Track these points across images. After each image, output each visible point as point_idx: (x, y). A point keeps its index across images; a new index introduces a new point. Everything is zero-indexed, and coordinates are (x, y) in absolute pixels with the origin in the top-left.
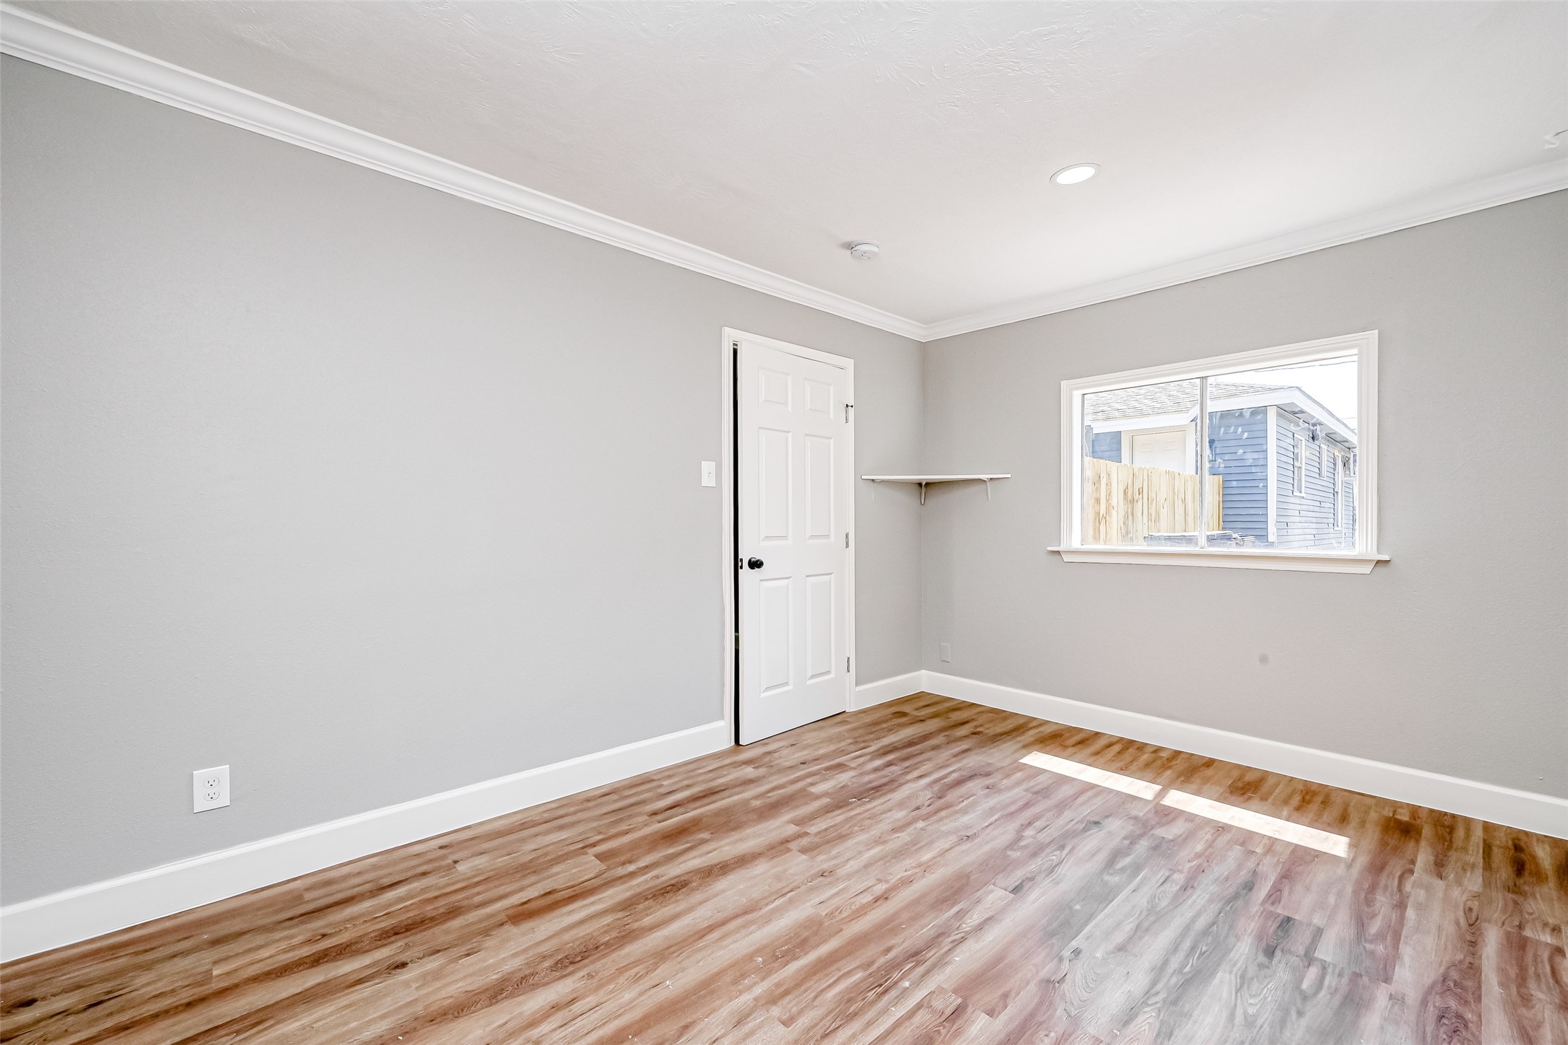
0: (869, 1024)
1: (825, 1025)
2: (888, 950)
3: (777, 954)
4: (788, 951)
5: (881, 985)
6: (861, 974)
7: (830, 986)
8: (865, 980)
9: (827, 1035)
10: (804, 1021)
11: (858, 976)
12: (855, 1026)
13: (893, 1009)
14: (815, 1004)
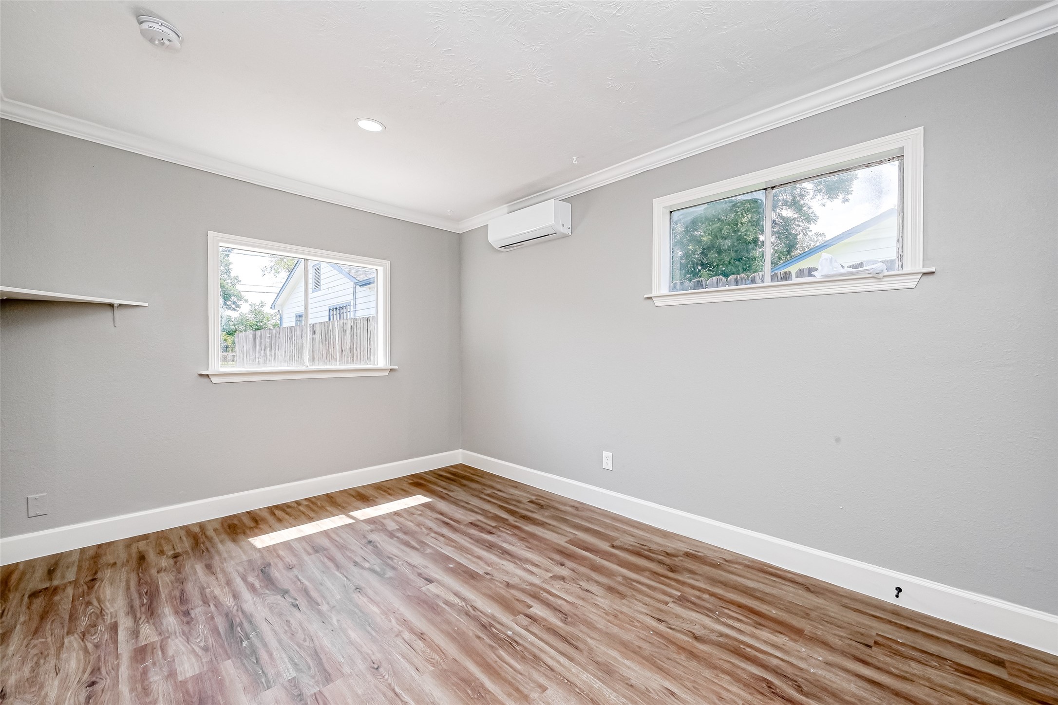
0: (541, 650)
1: (545, 670)
2: (479, 637)
3: (476, 696)
4: (473, 690)
5: (510, 643)
6: (500, 652)
7: (511, 667)
8: (506, 650)
9: (551, 669)
10: (542, 680)
11: (502, 653)
12: (543, 656)
13: (529, 640)
14: (527, 674)
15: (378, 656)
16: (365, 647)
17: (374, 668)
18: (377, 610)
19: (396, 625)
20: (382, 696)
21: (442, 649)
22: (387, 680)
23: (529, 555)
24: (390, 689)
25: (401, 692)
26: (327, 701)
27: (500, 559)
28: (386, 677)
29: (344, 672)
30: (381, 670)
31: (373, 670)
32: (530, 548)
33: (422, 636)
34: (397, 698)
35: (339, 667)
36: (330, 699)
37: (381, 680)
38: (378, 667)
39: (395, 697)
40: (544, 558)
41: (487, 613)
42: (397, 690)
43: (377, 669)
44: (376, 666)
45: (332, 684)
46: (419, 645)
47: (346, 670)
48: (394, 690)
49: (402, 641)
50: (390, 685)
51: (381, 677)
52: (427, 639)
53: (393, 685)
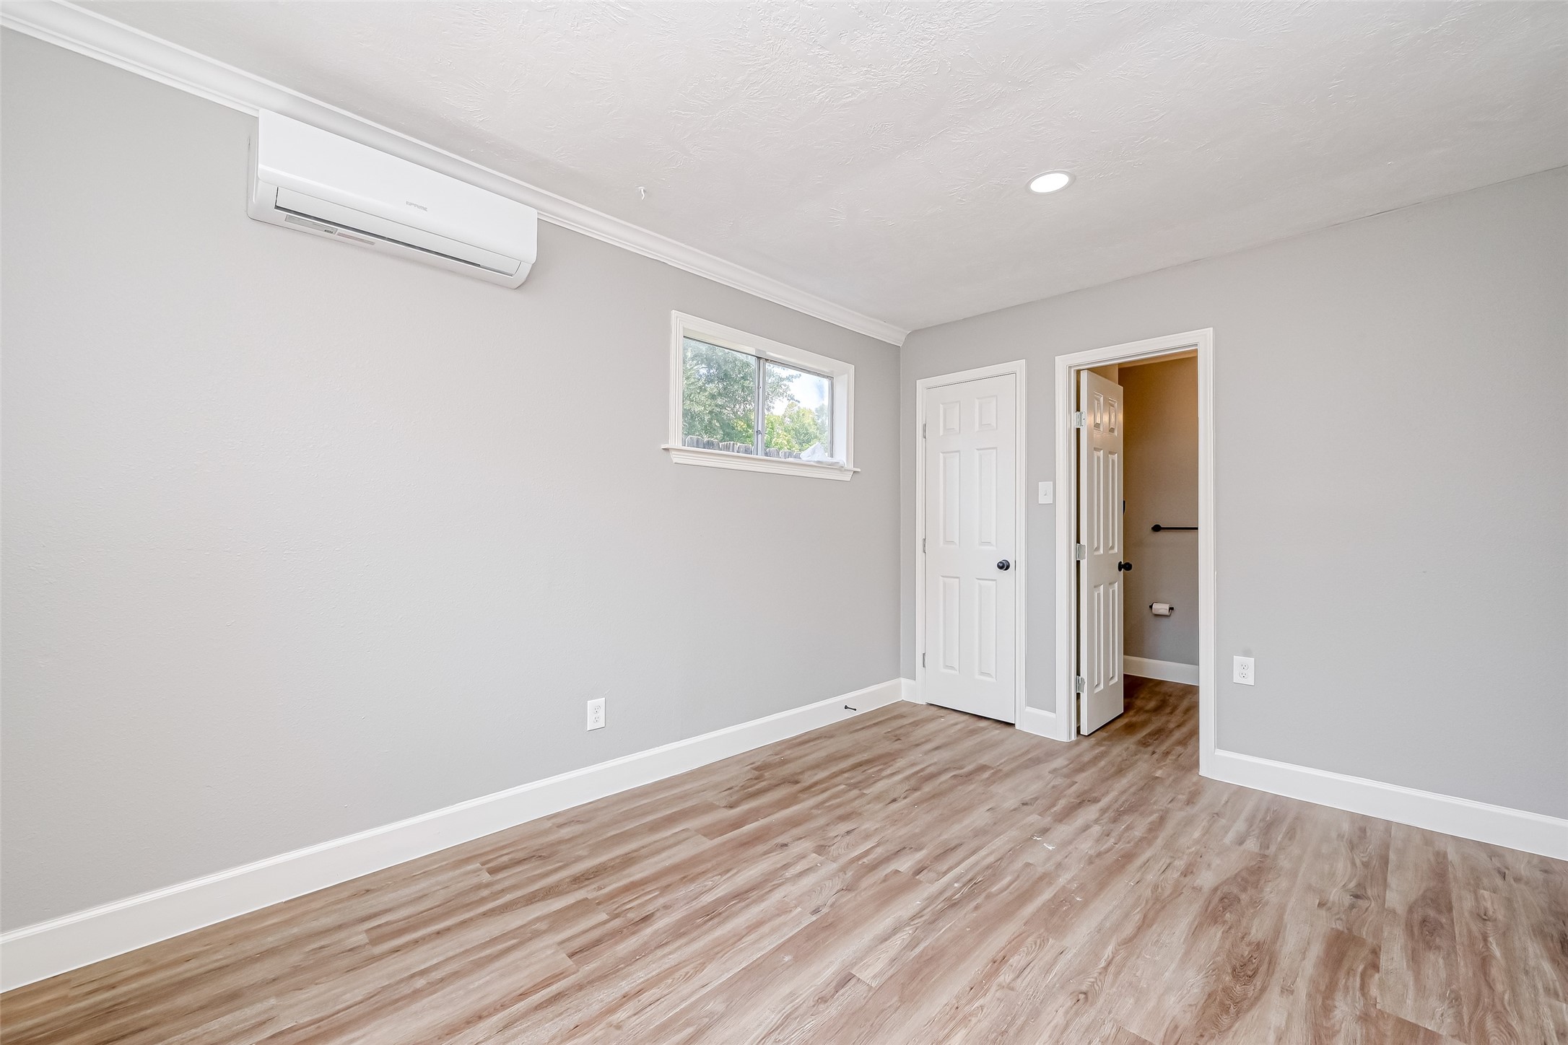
15: (1063, 1002)
16: (1055, 1022)
17: (1086, 998)
18: (959, 1034)
19: (989, 996)
20: (1121, 976)
21: (1012, 937)
22: (1096, 979)
23: (751, 872)
24: (1107, 971)
25: (1103, 960)
26: (1168, 1033)
27: (763, 901)
28: (1093, 980)
29: (1114, 1030)
30: (1084, 988)
31: (1090, 998)
32: (728, 871)
33: (998, 962)
34: (1114, 962)
35: (1111, 1040)
36: (1164, 1029)
37: (1100, 984)
38: (1081, 993)
39: (1113, 964)
40: (766, 858)
41: (920, 906)
42: (1103, 964)
43: (1085, 993)
44: (1082, 996)
45: (1143, 1037)
46: (1016, 960)
47: (1108, 1029)
48: (1106, 968)
49: (1019, 980)
50: (1100, 973)
51: (1095, 985)
52: (1002, 954)
53: (1099, 971)
